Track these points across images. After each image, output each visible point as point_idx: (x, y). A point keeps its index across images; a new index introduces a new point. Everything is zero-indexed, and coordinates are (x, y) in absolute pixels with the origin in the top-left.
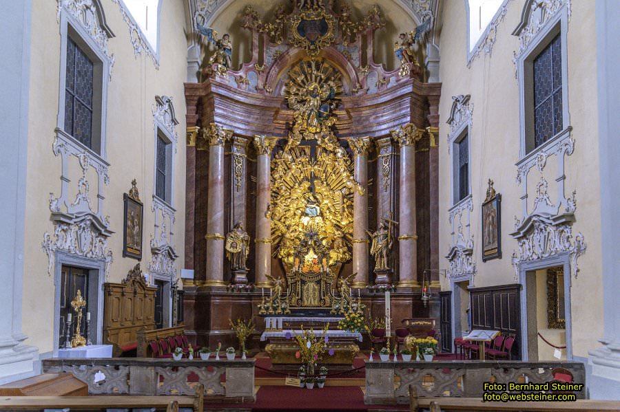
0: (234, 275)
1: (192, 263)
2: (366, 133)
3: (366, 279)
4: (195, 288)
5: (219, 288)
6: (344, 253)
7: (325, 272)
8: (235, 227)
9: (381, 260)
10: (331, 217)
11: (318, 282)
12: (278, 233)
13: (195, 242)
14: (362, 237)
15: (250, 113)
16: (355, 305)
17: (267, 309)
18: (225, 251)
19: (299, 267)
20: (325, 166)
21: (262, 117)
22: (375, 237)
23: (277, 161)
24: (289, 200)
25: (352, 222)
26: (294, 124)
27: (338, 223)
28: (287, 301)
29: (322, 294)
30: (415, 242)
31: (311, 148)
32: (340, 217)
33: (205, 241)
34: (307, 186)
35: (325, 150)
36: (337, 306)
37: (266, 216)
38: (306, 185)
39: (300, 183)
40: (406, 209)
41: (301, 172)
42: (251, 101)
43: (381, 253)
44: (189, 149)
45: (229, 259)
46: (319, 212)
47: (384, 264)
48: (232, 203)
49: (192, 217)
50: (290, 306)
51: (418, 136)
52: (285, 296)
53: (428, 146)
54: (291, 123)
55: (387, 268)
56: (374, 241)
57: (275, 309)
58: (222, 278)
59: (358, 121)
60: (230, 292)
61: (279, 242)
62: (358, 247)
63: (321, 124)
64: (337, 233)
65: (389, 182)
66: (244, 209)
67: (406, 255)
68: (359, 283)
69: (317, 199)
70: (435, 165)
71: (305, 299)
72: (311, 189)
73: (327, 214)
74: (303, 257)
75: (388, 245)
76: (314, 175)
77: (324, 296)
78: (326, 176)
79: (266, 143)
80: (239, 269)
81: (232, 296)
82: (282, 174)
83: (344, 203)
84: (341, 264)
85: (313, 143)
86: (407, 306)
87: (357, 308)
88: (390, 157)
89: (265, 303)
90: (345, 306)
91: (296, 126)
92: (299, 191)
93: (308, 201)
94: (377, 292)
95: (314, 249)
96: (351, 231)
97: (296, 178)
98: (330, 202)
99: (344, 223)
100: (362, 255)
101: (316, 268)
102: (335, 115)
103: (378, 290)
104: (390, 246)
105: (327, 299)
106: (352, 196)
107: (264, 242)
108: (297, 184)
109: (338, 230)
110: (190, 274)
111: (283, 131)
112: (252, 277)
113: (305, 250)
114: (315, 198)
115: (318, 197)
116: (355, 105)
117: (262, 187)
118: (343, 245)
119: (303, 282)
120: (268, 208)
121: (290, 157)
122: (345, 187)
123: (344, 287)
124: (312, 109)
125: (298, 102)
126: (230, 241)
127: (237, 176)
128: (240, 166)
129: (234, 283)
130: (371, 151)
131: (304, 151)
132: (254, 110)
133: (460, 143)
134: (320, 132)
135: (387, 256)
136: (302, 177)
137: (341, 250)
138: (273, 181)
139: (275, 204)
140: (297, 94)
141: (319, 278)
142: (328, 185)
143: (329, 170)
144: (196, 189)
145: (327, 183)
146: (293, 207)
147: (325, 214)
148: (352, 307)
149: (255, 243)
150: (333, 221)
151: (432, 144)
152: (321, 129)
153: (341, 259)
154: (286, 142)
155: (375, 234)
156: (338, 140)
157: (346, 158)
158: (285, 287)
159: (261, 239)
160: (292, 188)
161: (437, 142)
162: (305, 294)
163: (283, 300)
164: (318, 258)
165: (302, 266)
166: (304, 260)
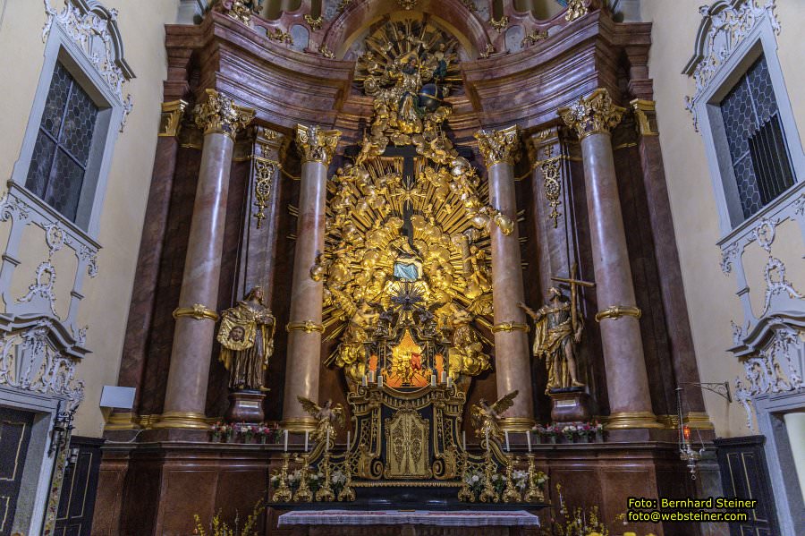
0: (233, 402)
1: (137, 373)
2: (508, 123)
3: (529, 412)
4: (134, 433)
5: (189, 432)
6: (475, 355)
7: (443, 386)
8: (245, 298)
9: (560, 366)
10: (445, 284)
11: (426, 414)
12: (339, 316)
13: (151, 328)
14: (514, 318)
15: (291, 88)
16: (520, 474)
17: (295, 486)
18: (217, 347)
19: (378, 374)
20: (431, 191)
21: (314, 97)
22: (542, 317)
23: (341, 179)
24: (363, 252)
25: (490, 292)
26: (374, 120)
27: (459, 297)
28: (347, 464)
29: (436, 444)
30: (636, 322)
31: (406, 160)
32: (464, 285)
33: (173, 322)
34: (397, 226)
35: (431, 163)
36: (476, 478)
37: (312, 275)
38: (396, 224)
39: (384, 222)
40: (606, 254)
41: (387, 202)
42: (295, 67)
43: (560, 350)
44: (162, 142)
45: (227, 365)
46: (420, 271)
47: (569, 376)
48: (244, 251)
49: (152, 273)
50: (353, 479)
51: (615, 119)
52: (342, 452)
53: (637, 136)
54: (368, 119)
55: (579, 384)
56: (538, 328)
57: (314, 486)
58: (201, 407)
59: (493, 105)
60: (217, 442)
61: (341, 335)
62: (506, 341)
63: (422, 120)
64: (458, 314)
65: (561, 209)
66: (268, 264)
67: (621, 353)
68: (513, 421)
69: (417, 251)
70: (655, 168)
71: (391, 458)
72: (406, 231)
73: (438, 278)
74: (389, 350)
75: (572, 333)
76: (411, 206)
77: (441, 450)
78: (433, 208)
79: (319, 140)
80: (247, 387)
81: (222, 452)
82: (347, 202)
83: (470, 254)
84: (469, 380)
85: (408, 153)
86: (643, 475)
87: (527, 483)
88: (558, 164)
89: (290, 471)
90: (495, 477)
91: (378, 122)
92: (381, 236)
93: (400, 254)
94: (557, 441)
95: (414, 332)
96: (486, 311)
97: (376, 213)
98: (441, 256)
99: (471, 295)
100: (516, 357)
101: (418, 379)
102: (449, 105)
103: (560, 437)
104: (577, 335)
105: (450, 457)
106: (485, 243)
107: (305, 329)
108: (378, 222)
109: (459, 309)
110: (125, 397)
111: (353, 133)
112: (275, 408)
113: (390, 332)
114: (413, 247)
115: (419, 247)
116: (486, 75)
117: (307, 219)
118: (472, 338)
119: (388, 414)
120: (318, 261)
121: (367, 176)
122: (471, 227)
123: (488, 427)
124: (408, 93)
125: (382, 86)
126: (228, 324)
127: (259, 199)
128: (266, 180)
129: (229, 419)
130: (518, 159)
131: (393, 167)
132: (298, 84)
133: (721, 104)
134: (421, 133)
135: (574, 357)
136: (388, 211)
137: (469, 350)
138: (331, 215)
139: (335, 258)
140: (380, 74)
141: (426, 402)
142: (437, 224)
143: (440, 198)
144: (169, 218)
145: (436, 221)
146: (370, 264)
147: (433, 279)
148: (514, 482)
149: (287, 333)
150: (448, 292)
151: (645, 129)
152: (424, 128)
153: (471, 367)
154: (358, 149)
155: (542, 311)
156: (455, 147)
157: (471, 174)
158: (345, 427)
159: (299, 322)
160: (368, 229)
161: (654, 126)
162: (392, 445)
163: (336, 463)
164: (423, 352)
165: (386, 372)
166: (389, 359)
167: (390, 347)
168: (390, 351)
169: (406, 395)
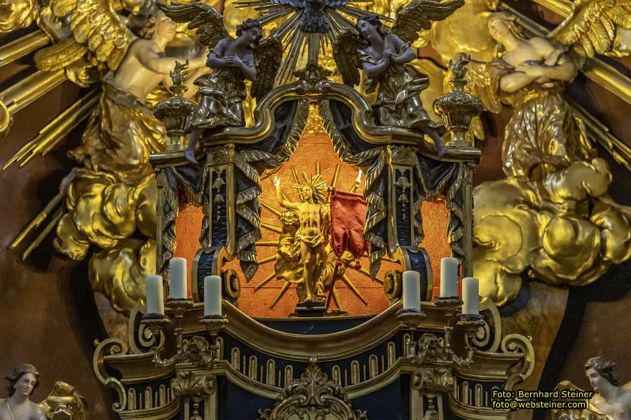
11: (384, 412)
101: (358, 289)
113: (251, 113)
118: (571, 145)
141: (384, 369)
164: (372, 189)
165: (234, 266)
166: (247, 214)
167: (249, 171)
168: (252, 184)
169: (312, 345)
